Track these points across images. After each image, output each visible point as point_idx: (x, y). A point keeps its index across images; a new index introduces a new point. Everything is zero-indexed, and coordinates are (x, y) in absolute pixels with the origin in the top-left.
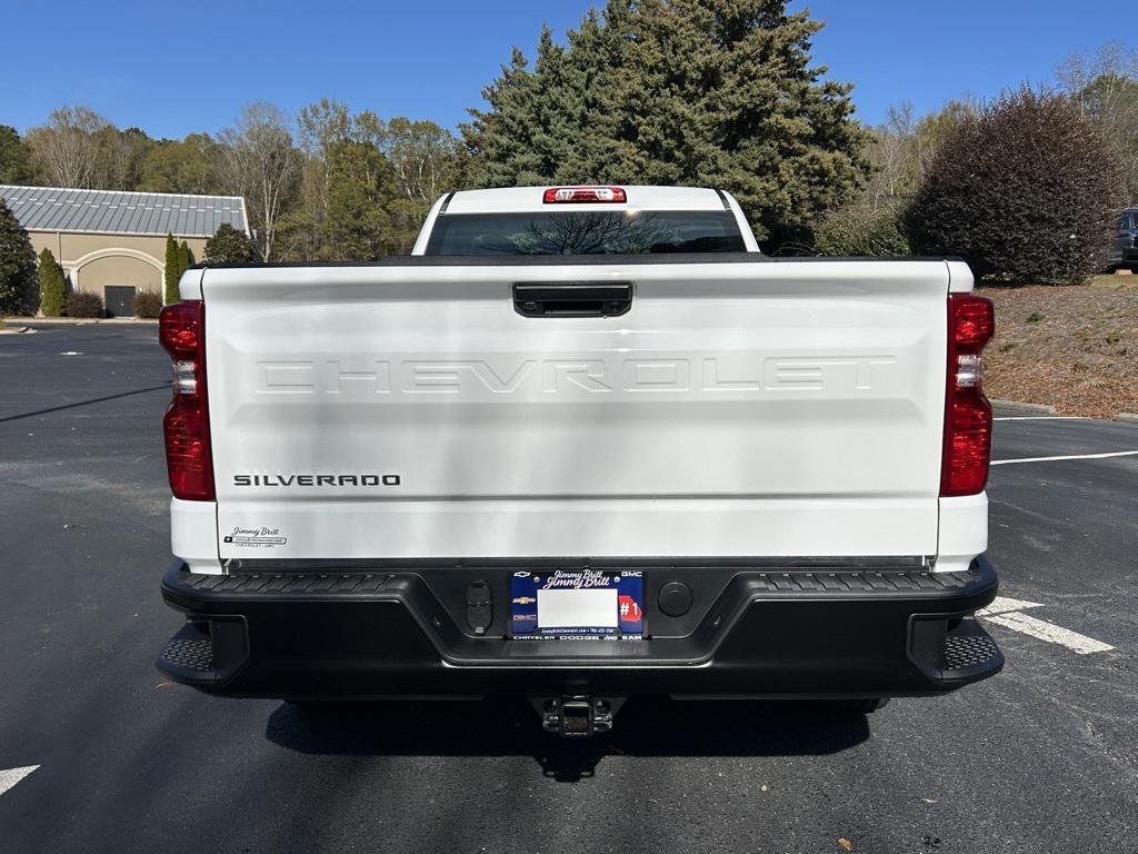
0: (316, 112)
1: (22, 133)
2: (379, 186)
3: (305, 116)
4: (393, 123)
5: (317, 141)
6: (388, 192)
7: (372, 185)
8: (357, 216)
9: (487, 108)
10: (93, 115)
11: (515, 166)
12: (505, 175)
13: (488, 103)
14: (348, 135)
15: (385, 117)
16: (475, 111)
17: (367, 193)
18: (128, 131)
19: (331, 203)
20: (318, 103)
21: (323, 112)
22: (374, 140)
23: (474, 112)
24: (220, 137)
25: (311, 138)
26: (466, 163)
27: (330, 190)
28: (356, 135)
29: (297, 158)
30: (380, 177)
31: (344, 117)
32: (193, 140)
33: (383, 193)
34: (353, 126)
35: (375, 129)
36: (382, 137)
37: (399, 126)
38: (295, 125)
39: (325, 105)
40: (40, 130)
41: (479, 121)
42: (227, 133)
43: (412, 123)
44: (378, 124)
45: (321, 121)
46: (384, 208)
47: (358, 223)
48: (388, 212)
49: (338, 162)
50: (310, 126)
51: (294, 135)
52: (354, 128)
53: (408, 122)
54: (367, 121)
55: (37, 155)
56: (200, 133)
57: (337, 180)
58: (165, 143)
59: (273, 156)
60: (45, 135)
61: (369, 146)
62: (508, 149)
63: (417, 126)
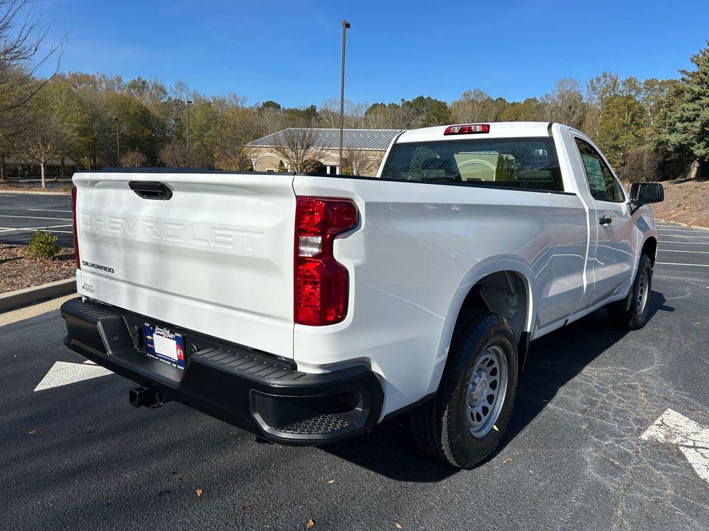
0: (598, 80)
1: (449, 104)
2: (633, 120)
3: (592, 83)
4: (647, 83)
5: (596, 97)
6: (637, 124)
7: (628, 119)
8: (616, 139)
9: (693, 68)
10: (481, 93)
11: (702, 105)
12: (694, 111)
13: (695, 65)
14: (617, 92)
15: (641, 80)
16: (685, 71)
17: (624, 125)
18: (497, 100)
19: (600, 132)
20: (600, 75)
21: (603, 80)
22: (633, 93)
23: (683, 72)
24: (542, 98)
25: (594, 95)
26: (672, 104)
27: (601, 124)
28: (621, 92)
29: (584, 108)
30: (634, 116)
31: (615, 82)
32: (528, 101)
33: (635, 125)
34: (620, 86)
35: (635, 88)
36: (639, 92)
37: (650, 84)
38: (585, 89)
39: (605, 76)
40: (457, 102)
41: (686, 77)
42: (547, 97)
43: (660, 81)
44: (637, 84)
45: (600, 87)
46: (633, 133)
47: (616, 143)
48: (636, 136)
49: (608, 109)
50: (594, 89)
51: (584, 94)
52: (621, 87)
53: (657, 81)
54: (631, 83)
55: (453, 114)
56: (532, 98)
57: (606, 118)
58: (513, 104)
59: (570, 107)
60: (458, 104)
61: (630, 97)
62: (699, 94)
63: (663, 83)
